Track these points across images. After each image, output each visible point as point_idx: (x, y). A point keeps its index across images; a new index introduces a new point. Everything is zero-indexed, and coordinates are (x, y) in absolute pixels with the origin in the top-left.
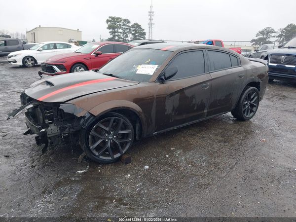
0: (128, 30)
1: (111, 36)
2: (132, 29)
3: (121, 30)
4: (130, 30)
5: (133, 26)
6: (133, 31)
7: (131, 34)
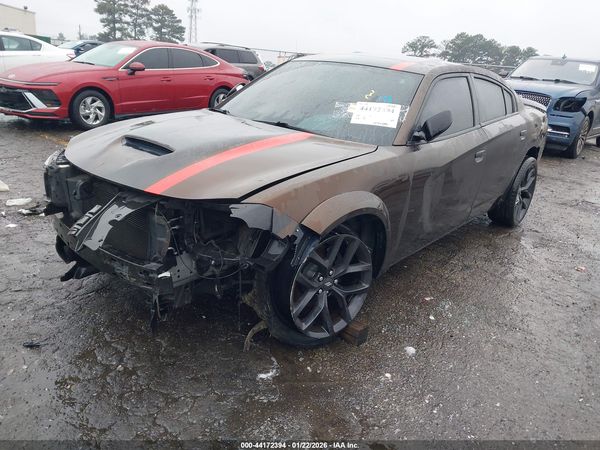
0: (145, 19)
1: (106, 30)
2: (153, 17)
3: (127, 16)
4: (150, 19)
5: (156, 11)
6: (157, 22)
7: (151, 29)
